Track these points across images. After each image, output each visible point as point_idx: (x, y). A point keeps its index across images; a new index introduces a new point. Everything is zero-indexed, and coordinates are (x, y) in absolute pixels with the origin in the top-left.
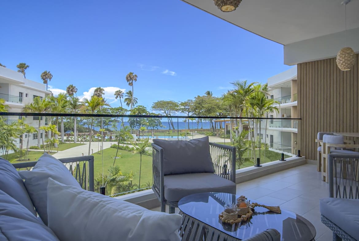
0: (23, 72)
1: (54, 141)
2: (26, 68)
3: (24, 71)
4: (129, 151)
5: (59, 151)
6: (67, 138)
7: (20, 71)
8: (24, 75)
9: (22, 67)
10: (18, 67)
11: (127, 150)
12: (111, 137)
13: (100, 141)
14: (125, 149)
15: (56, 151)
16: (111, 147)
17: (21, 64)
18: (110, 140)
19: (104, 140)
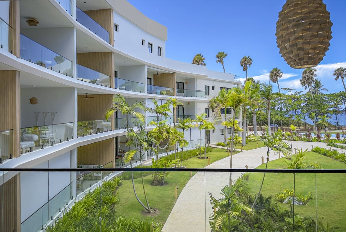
0: (221, 61)
1: (236, 139)
2: (224, 57)
3: (223, 60)
4: (336, 159)
5: (243, 150)
6: (262, 134)
7: (219, 61)
8: (223, 64)
9: (221, 57)
10: (217, 57)
11: (332, 157)
12: (319, 136)
13: (303, 140)
14: (331, 155)
15: (241, 150)
16: (312, 151)
17: (219, 53)
18: (317, 140)
19: (309, 138)
